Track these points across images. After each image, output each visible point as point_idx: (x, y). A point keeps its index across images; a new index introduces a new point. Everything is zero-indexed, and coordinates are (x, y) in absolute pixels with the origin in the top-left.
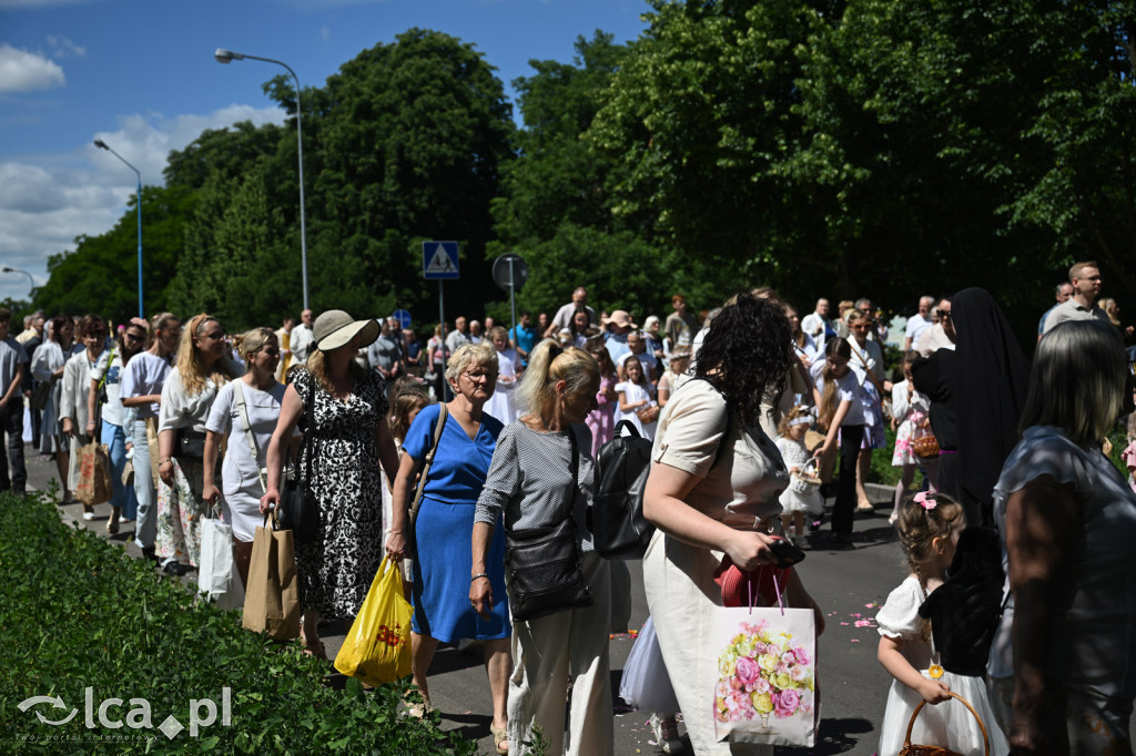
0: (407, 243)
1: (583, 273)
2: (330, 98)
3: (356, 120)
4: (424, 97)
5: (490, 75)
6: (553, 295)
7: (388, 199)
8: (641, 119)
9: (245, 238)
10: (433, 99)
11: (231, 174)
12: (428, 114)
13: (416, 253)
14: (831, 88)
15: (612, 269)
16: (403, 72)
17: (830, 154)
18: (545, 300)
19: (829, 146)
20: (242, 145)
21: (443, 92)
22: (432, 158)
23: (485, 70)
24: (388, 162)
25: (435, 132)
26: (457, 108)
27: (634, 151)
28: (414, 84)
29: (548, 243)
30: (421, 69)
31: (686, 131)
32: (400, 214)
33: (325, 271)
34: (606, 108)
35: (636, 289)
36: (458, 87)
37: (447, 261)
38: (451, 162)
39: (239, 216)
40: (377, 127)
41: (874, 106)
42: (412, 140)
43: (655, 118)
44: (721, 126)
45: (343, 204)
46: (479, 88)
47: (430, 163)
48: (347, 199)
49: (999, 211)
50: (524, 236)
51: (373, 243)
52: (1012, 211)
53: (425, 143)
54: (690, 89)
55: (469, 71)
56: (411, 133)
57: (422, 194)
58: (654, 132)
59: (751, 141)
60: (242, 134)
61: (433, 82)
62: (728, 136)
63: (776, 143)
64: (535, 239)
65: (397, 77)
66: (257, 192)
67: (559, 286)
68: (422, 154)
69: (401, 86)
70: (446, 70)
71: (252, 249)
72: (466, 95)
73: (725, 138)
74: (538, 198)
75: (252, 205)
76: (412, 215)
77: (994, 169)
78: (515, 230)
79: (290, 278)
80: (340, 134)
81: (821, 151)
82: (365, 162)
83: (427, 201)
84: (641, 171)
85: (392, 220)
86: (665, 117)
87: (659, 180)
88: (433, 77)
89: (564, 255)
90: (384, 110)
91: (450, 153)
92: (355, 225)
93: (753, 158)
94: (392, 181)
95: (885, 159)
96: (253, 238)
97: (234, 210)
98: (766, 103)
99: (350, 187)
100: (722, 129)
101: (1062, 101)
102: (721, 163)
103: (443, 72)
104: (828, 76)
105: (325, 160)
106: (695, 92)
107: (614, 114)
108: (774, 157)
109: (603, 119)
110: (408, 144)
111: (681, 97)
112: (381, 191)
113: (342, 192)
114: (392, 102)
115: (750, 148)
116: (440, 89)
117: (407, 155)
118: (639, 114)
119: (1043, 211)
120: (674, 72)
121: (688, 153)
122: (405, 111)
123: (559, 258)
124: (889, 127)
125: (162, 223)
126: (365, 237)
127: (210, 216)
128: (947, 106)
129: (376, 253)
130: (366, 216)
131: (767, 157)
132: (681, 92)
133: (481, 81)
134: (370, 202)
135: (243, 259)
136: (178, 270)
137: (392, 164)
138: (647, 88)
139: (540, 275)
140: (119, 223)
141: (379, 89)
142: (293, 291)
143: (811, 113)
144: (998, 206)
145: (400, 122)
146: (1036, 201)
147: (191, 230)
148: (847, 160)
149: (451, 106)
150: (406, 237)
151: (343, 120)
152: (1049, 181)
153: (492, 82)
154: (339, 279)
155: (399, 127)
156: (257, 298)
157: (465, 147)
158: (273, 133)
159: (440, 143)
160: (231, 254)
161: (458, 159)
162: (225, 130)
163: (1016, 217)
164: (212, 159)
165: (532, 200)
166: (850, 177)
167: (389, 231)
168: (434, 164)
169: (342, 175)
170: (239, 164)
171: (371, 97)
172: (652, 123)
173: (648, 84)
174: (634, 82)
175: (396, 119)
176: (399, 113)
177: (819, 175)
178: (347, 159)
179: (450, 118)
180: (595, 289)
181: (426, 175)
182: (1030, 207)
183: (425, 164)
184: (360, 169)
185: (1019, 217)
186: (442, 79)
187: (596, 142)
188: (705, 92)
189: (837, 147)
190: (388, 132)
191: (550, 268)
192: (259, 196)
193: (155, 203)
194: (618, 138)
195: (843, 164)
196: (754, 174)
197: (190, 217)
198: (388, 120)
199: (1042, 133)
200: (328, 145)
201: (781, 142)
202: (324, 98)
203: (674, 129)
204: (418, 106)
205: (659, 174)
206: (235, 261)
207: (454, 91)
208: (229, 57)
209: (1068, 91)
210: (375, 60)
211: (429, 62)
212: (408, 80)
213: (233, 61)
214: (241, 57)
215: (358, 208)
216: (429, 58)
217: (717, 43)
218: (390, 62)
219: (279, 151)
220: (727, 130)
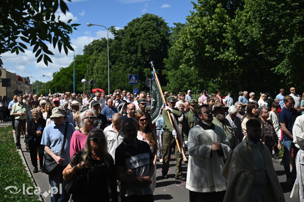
0: (143, 70)
1: (186, 79)
2: (125, 32)
3: (131, 37)
4: (148, 31)
5: (166, 25)
6: (178, 85)
7: (139, 58)
9: (101, 68)
10: (150, 32)
11: (100, 51)
12: (149, 36)
13: (146, 72)
14: (232, 36)
15: (193, 78)
16: (143, 25)
17: (232, 53)
18: (176, 86)
19: (232, 51)
20: (102, 44)
21: (153, 30)
22: (150, 47)
23: (165, 24)
24: (139, 48)
25: (151, 41)
26: (157, 34)
27: (185, 51)
28: (146, 28)
29: (177, 71)
30: (148, 24)
31: (197, 46)
32: (142, 62)
33: (121, 77)
34: (179, 40)
35: (200, 83)
36: (157, 29)
37: (135, 80)
38: (155, 49)
39: (100, 62)
40: (136, 39)
41: (242, 41)
42: (145, 43)
44: (206, 45)
45: (127, 59)
46: (163, 29)
47: (149, 49)
48: (128, 58)
49: (272, 69)
50: (171, 69)
51: (135, 69)
52: (275, 70)
53: (148, 43)
55: (161, 25)
56: (145, 41)
57: (148, 57)
58: (189, 46)
60: (103, 41)
61: (151, 28)
62: (208, 47)
63: (220, 49)
64: (173, 70)
65: (141, 26)
66: (105, 56)
67: (179, 82)
68: (147, 46)
69: (142, 29)
70: (155, 25)
71: (103, 71)
72: (160, 31)
74: (175, 59)
75: (103, 60)
76: (145, 62)
77: (271, 58)
78: (169, 67)
80: (126, 41)
82: (132, 48)
83: (149, 59)
84: (187, 56)
85: (139, 64)
86: (192, 43)
87: (191, 59)
88: (151, 26)
89: (181, 74)
90: (138, 35)
91: (155, 46)
92: (130, 65)
93: (215, 54)
94: (140, 53)
95: (247, 54)
96: (103, 69)
97: (99, 61)
98: (217, 39)
99: (129, 55)
100: (206, 46)
101: (284, 42)
102: (206, 55)
103: (153, 25)
104: (232, 33)
105: (123, 48)
106: (199, 36)
107: (181, 42)
108: (220, 53)
109: (178, 43)
110: (144, 44)
111: (196, 38)
112: (137, 56)
113: (127, 56)
114: (140, 33)
115: (213, 51)
116: (153, 29)
117: (143, 47)
118: (186, 42)
119: (282, 70)
120: (194, 31)
121: (198, 52)
122: (143, 35)
123: (179, 75)
125: (81, 64)
126: (133, 68)
127: (93, 63)
128: (260, 41)
129: (135, 72)
130: (133, 63)
131: (218, 53)
132: (196, 36)
133: (164, 27)
134: (134, 59)
135: (101, 74)
136: (85, 76)
137: (140, 49)
139: (174, 79)
140: (71, 64)
141: (137, 29)
142: (112, 83)
143: (228, 42)
144: (272, 68)
145: (141, 38)
146: (281, 67)
147: (88, 66)
148: (237, 54)
149: (155, 34)
150: (143, 68)
151: (128, 37)
152: (284, 62)
153: (167, 27)
154: (124, 80)
155: (142, 39)
156: (103, 84)
157: (159, 44)
158: (111, 41)
159: (152, 44)
160: (98, 73)
161: (157, 48)
162: (99, 40)
163: (276, 71)
164: (95, 47)
165: (173, 59)
166: (237, 59)
167: (138, 67)
168: (150, 49)
169: (127, 52)
170: (102, 49)
171: (135, 31)
172: (189, 44)
175: (141, 37)
176: (142, 36)
177: (230, 58)
178: (128, 48)
179: (155, 37)
180: (189, 83)
181: (148, 52)
182: (279, 69)
183: (148, 49)
184: (131, 50)
185: (277, 71)
186: (153, 27)
187: (176, 49)
188: (202, 36)
189: (234, 51)
190: (139, 40)
191: (177, 77)
192: (105, 58)
193: (80, 59)
194: (181, 48)
195: (236, 56)
196: (214, 57)
197: (88, 62)
198: (139, 37)
200: (123, 44)
201: (222, 49)
202: (123, 32)
203: (194, 46)
204: (147, 34)
205: (191, 57)
206: (99, 74)
207: (156, 30)
208: (90, 25)
209: (285, 39)
210: (137, 22)
211: (150, 22)
212: (144, 27)
213: (91, 26)
214: (93, 25)
215: (131, 60)
216: (150, 21)
217: (205, 24)
218: (140, 22)
219: (112, 45)
220: (207, 46)
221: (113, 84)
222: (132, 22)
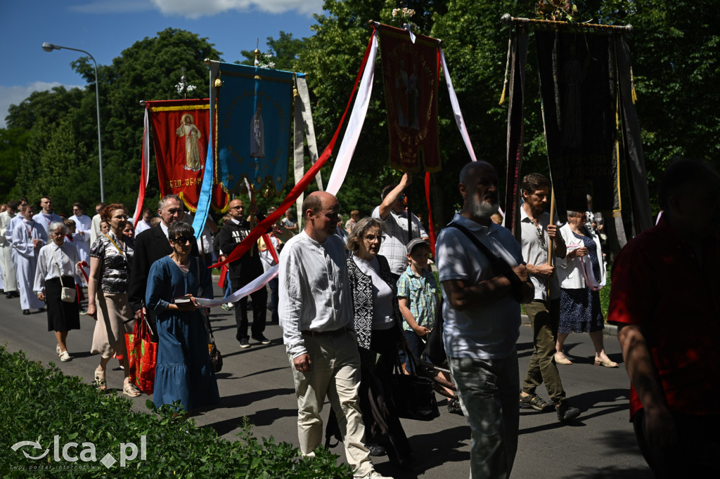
2: (115, 72)
3: (132, 86)
4: (176, 72)
5: (218, 58)
8: (312, 89)
9: (61, 162)
11: (51, 121)
16: (162, 56)
20: (57, 101)
21: (188, 69)
23: (215, 55)
26: (198, 79)
28: (170, 64)
30: (174, 54)
31: (339, 97)
33: (114, 182)
36: (198, 65)
39: (57, 147)
40: (146, 91)
43: (320, 89)
45: (125, 140)
48: (127, 136)
54: (341, 72)
55: (205, 56)
56: (168, 95)
58: (320, 97)
59: (378, 103)
60: (58, 95)
61: (182, 63)
65: (158, 59)
66: (69, 132)
69: (161, 65)
70: (190, 54)
71: (66, 168)
72: (203, 71)
75: (65, 140)
79: (91, 187)
80: (122, 95)
86: (326, 89)
87: (323, 126)
88: (181, 59)
90: (150, 80)
92: (132, 153)
93: (379, 113)
96: (66, 162)
97: (54, 144)
99: (129, 129)
103: (188, 56)
105: (113, 111)
106: (344, 73)
111: (336, 77)
113: (124, 132)
114: (155, 75)
115: (377, 107)
116: (186, 67)
118: (311, 86)
120: (331, 62)
121: (340, 111)
122: (164, 81)
125: (5, 152)
126: (139, 161)
127: (38, 147)
128: (493, 82)
132: (336, 74)
135: (60, 175)
136: (16, 182)
138: (315, 71)
141: (147, 67)
142: (93, 196)
145: (160, 88)
146: (543, 140)
147: (25, 157)
151: (124, 86)
154: (122, 188)
155: (160, 91)
158: (78, 94)
160: (52, 172)
162: (47, 92)
164: (38, 111)
169: (123, 121)
170: (56, 114)
171: (142, 72)
172: (318, 93)
173: (315, 68)
174: (307, 67)
175: (158, 86)
176: (159, 82)
178: (126, 110)
184: (135, 117)
186: (188, 60)
188: (350, 74)
190: (154, 93)
192: (69, 135)
197: (24, 148)
198: (153, 86)
200: (115, 102)
202: (111, 72)
203: (331, 96)
204: (173, 77)
205: (324, 123)
206: (55, 177)
207: (195, 68)
208: (51, 48)
210: (144, 48)
211: (179, 50)
212: (165, 61)
213: (54, 50)
214: (59, 48)
215: (134, 142)
216: (179, 47)
217: (358, 44)
218: (154, 49)
219: (82, 106)
221: (94, 199)
222: (132, 48)
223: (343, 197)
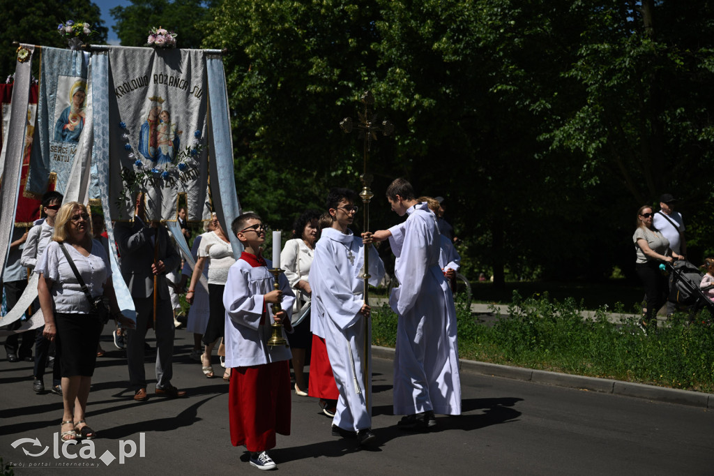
8: (243, 47)
14: (405, 30)
17: (404, 84)
19: (403, 78)
31: (280, 60)
41: (442, 46)
43: (255, 48)
44: (309, 58)
49: (541, 138)
52: (552, 138)
54: (286, 25)
58: (253, 60)
59: (337, 72)
62: (317, 65)
73: (315, 67)
77: (538, 103)
81: (395, 83)
84: (240, 93)
86: (263, 48)
87: (256, 100)
93: (337, 86)
95: (448, 91)
98: (350, 41)
100: (311, 60)
101: (596, 51)
102: (310, 88)
104: (404, 21)
106: (290, 27)
108: (356, 86)
111: (278, 32)
115: (335, 77)
118: (241, 43)
119: (577, 140)
120: (273, 10)
121: (282, 79)
124: (452, 65)
128: (500, 50)
131: (350, 85)
132: (279, 27)
138: (249, 21)
143: (387, 51)
144: (540, 134)
146: (571, 131)
148: (416, 91)
152: (582, 115)
163: (555, 144)
166: (419, 105)
172: (252, 52)
173: (250, 18)
177: (393, 103)
182: (567, 136)
185: (558, 144)
188: (298, 28)
189: (409, 80)
195: (414, 94)
196: (337, 99)
199: (577, 75)
201: (364, 73)
203: (270, 57)
205: (257, 95)
209: (602, 43)
220: (316, 61)
223: (262, 203)
